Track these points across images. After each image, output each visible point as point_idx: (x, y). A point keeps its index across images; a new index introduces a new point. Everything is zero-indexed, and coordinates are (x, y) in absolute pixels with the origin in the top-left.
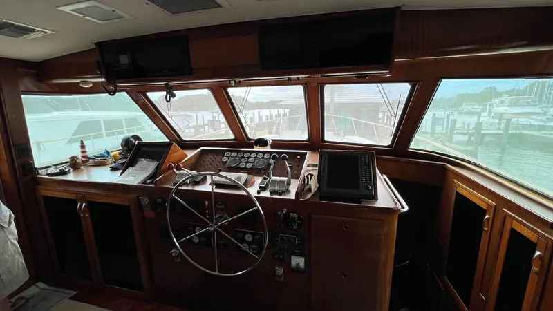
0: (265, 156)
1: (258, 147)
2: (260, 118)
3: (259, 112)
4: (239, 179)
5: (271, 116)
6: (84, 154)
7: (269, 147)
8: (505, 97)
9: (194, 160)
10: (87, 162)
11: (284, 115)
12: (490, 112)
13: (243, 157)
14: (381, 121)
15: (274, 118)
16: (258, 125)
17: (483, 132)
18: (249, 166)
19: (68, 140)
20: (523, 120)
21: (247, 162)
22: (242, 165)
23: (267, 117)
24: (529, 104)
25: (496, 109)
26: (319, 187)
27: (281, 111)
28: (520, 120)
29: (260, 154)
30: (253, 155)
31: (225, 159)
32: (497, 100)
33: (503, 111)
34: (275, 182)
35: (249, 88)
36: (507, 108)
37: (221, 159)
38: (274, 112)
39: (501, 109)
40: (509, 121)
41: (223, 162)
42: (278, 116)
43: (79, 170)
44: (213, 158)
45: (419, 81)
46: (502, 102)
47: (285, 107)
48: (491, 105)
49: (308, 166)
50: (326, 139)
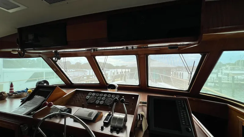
0: (112, 96)
1: (110, 90)
2: (117, 73)
3: (117, 70)
4: (90, 114)
5: (122, 72)
6: (12, 91)
7: (116, 89)
8: (227, 66)
9: (69, 97)
10: (12, 95)
11: (128, 72)
12: (222, 73)
13: (99, 96)
14: (172, 75)
15: (124, 73)
16: (116, 76)
17: (222, 82)
18: (102, 102)
19: (26, 81)
20: (239, 77)
21: (101, 100)
22: (97, 102)
23: (120, 72)
24: (239, 70)
25: (224, 71)
26: (148, 126)
27: (127, 70)
28: (238, 77)
29: (109, 95)
30: (105, 95)
31: (88, 97)
32: (224, 67)
33: (228, 73)
34: (115, 119)
35: (107, 56)
36: (230, 71)
37: (86, 97)
38: (124, 70)
39: (227, 72)
40: (233, 77)
41: (86, 99)
42: (125, 72)
43: (4, 100)
44: (81, 96)
45: (208, 52)
46: (227, 68)
47: (128, 68)
48: (221, 69)
49: (140, 103)
50: (149, 85)
